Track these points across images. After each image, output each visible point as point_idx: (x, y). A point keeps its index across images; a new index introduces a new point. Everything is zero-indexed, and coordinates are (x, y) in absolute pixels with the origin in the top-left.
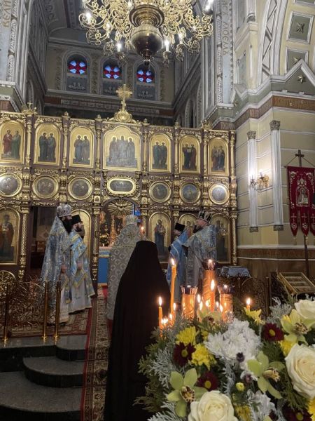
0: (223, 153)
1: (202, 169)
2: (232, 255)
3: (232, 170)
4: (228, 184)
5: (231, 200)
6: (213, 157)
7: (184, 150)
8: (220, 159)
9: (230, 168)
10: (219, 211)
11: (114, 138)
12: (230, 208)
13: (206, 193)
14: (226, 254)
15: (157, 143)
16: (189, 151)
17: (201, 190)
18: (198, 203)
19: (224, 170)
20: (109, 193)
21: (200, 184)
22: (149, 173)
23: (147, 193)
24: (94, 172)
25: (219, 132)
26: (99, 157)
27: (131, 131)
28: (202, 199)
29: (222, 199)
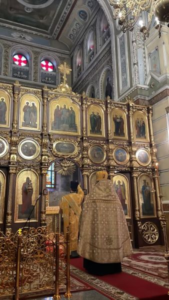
0: (144, 123)
1: (130, 136)
2: (157, 210)
3: (152, 137)
4: (149, 149)
5: (153, 162)
6: (136, 127)
7: (115, 120)
10: (145, 172)
11: (58, 107)
12: (153, 169)
13: (133, 156)
14: (152, 209)
15: (93, 113)
16: (118, 120)
17: (130, 153)
18: (128, 164)
20: (54, 154)
21: (128, 149)
22: (88, 137)
23: (88, 154)
24: (42, 134)
25: (140, 107)
26: (45, 121)
27: (72, 101)
28: (131, 160)
29: (146, 161)
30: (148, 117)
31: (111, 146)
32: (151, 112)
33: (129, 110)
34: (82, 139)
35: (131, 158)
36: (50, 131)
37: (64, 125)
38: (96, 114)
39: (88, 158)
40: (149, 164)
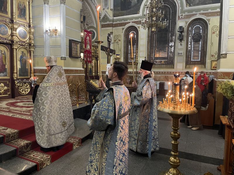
0: (25, 7)
1: (12, 15)
2: (31, 73)
3: (31, 19)
4: (28, 28)
5: (30, 39)
6: (19, 8)
8: (23, 10)
9: (29, 18)
10: (23, 45)
12: (29, 44)
13: (14, 32)
14: (27, 72)
17: (11, 29)
18: (10, 38)
19: (25, 19)
29: (24, 37)
30: (29, 2)
35: (12, 33)
40: (27, 40)
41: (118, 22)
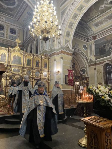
0: (47, 63)
1: (41, 67)
5: (48, 77)
7: (36, 61)
9: (48, 68)
10: (45, 80)
11: (14, 55)
12: (48, 79)
15: (28, 58)
16: (37, 62)
19: (47, 68)
20: (12, 72)
21: (40, 72)
22: (25, 67)
23: (25, 73)
24: (8, 65)
25: (46, 57)
26: (9, 60)
27: (20, 53)
28: (41, 76)
29: (46, 76)
30: (48, 61)
31: (34, 71)
32: (49, 59)
33: (41, 58)
34: (23, 67)
35: (41, 75)
36: (11, 64)
37: (17, 62)
38: (29, 59)
39: (25, 74)
40: (47, 77)
41: (99, 62)
